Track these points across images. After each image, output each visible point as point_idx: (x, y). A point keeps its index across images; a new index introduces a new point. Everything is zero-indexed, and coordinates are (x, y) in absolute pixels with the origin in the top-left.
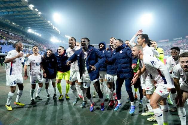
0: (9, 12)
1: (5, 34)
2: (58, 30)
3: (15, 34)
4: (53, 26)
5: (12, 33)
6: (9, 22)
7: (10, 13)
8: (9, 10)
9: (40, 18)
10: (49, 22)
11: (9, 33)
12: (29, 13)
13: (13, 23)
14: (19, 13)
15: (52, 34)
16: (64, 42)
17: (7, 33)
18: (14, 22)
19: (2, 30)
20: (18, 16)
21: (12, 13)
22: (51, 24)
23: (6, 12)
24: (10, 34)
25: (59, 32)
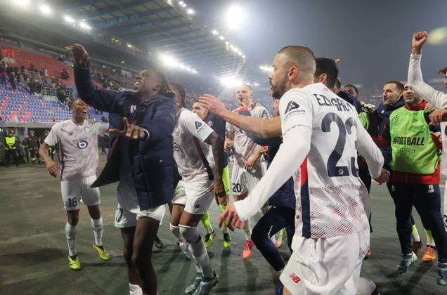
0: (117, 18)
1: (112, 73)
2: (240, 54)
3: (133, 73)
4: (227, 43)
5: (128, 71)
6: (120, 44)
7: (121, 21)
8: (117, 13)
9: (190, 24)
10: (215, 32)
11: (121, 72)
12: (163, 15)
13: (129, 46)
14: (140, 16)
15: (225, 65)
16: (256, 84)
17: (116, 72)
18: (130, 43)
19: (106, 65)
20: (139, 27)
21: (126, 19)
22: (222, 38)
23: (112, 19)
24: (123, 72)
25: (244, 57)
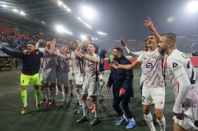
0: (37, 11)
2: (90, 27)
3: (45, 33)
4: (84, 23)
5: (43, 32)
7: (39, 12)
8: (38, 9)
9: (69, 15)
10: (79, 18)
11: (39, 33)
13: (43, 22)
14: (47, 11)
16: (97, 39)
17: (37, 33)
19: (33, 30)
21: (41, 12)
22: (82, 21)
23: (35, 11)
24: (40, 33)
